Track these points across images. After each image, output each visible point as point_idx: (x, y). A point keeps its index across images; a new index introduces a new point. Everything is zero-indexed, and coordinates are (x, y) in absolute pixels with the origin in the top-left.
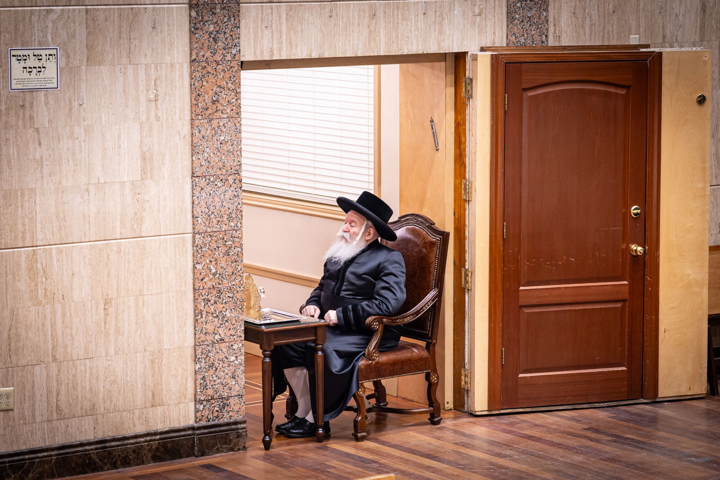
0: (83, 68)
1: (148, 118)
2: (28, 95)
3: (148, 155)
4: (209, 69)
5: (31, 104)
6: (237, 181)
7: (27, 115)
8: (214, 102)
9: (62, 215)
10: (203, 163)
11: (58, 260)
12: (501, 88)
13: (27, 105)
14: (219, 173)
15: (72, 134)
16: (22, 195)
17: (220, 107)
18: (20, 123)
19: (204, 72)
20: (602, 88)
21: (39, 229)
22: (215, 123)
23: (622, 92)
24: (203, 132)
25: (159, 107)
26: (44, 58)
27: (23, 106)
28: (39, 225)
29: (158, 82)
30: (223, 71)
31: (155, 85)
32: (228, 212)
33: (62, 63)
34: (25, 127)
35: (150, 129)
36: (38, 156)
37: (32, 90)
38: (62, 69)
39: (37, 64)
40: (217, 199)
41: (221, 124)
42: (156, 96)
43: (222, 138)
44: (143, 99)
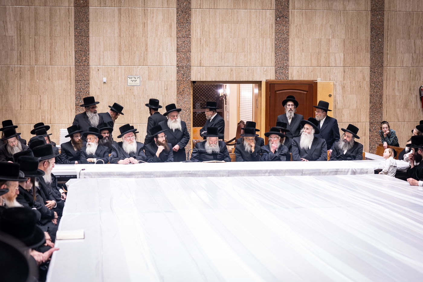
0: (147, 81)
1: (165, 94)
2: (132, 87)
3: (164, 103)
4: (182, 83)
5: (133, 89)
6: (189, 111)
7: (132, 92)
8: (183, 91)
9: (140, 116)
10: (180, 106)
11: (139, 127)
12: (269, 90)
13: (132, 89)
14: (184, 109)
15: (144, 97)
16: (130, 111)
17: (185, 92)
18: (130, 94)
19: (180, 83)
20: (299, 91)
21: (134, 120)
22: (183, 96)
23: (306, 93)
24: (180, 98)
25: (168, 91)
26: (136, 78)
27: (130, 89)
28: (134, 119)
29: (168, 85)
30: (186, 83)
31: (167, 86)
32: (187, 119)
33: (141, 79)
34: (131, 94)
35: (165, 97)
36: (134, 102)
37: (133, 86)
38: (141, 81)
39: (135, 79)
40: (183, 115)
41: (185, 96)
42: (167, 89)
43: (185, 100)
44: (163, 89)
